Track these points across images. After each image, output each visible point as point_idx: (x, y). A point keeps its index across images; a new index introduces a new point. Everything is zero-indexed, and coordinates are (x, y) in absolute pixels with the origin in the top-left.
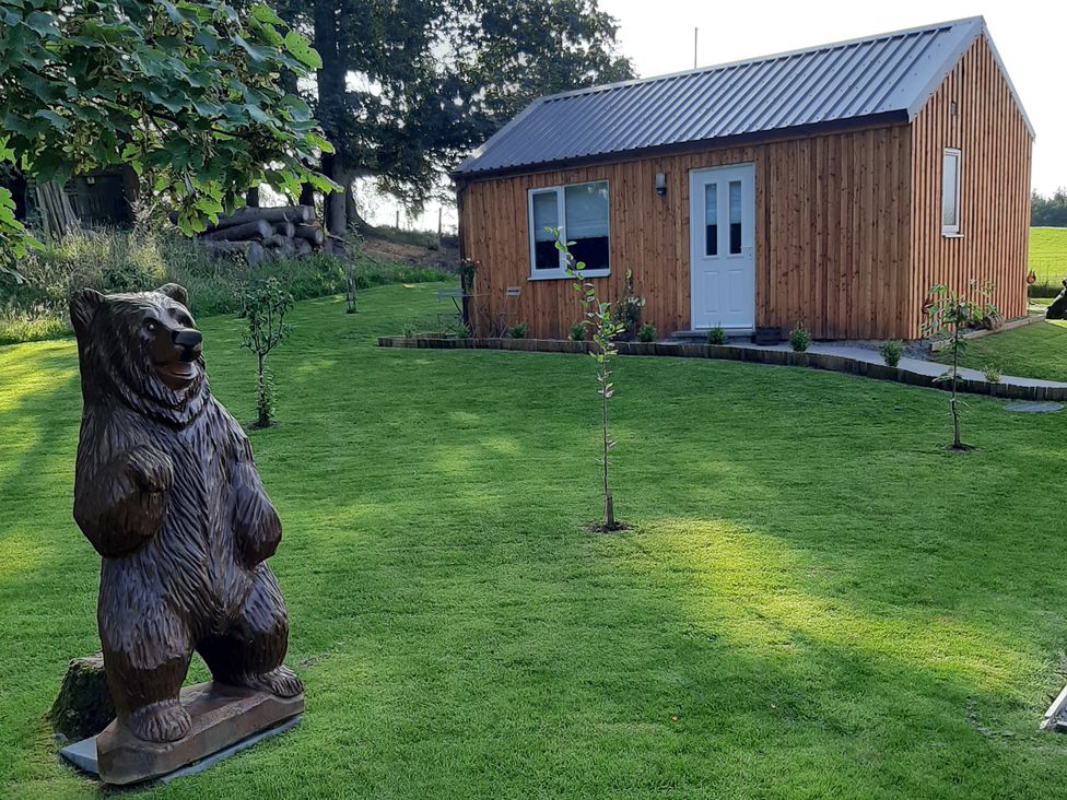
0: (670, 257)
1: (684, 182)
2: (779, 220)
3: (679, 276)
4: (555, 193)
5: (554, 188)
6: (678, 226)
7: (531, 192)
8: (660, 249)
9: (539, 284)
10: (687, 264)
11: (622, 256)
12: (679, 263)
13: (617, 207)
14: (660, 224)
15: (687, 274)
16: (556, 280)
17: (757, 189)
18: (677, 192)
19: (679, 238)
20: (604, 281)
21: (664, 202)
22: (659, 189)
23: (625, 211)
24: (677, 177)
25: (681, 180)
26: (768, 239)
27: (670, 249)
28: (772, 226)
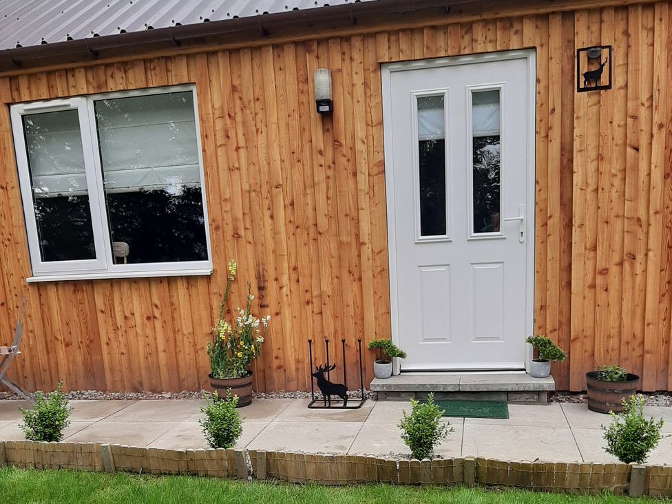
0: (344, 238)
1: (373, 91)
2: (592, 167)
3: (368, 275)
4: (75, 112)
5: (73, 103)
6: (363, 179)
7: (17, 111)
8: (323, 223)
9: (52, 292)
10: (383, 251)
11: (237, 236)
12: (366, 252)
13: (220, 140)
14: (320, 175)
15: (384, 271)
16: (91, 283)
17: (541, 105)
18: (359, 109)
19: (364, 201)
20: (202, 286)
21: (326, 130)
22: (319, 103)
23: (238, 148)
24: (358, 80)
25: (366, 85)
26: (566, 204)
27: (346, 225)
28: (577, 179)
